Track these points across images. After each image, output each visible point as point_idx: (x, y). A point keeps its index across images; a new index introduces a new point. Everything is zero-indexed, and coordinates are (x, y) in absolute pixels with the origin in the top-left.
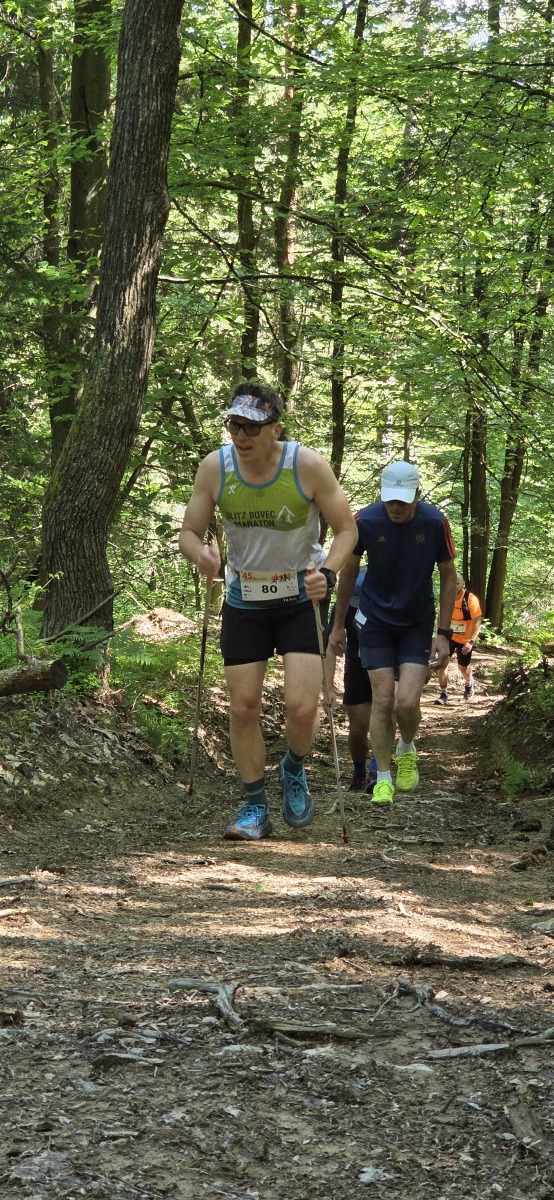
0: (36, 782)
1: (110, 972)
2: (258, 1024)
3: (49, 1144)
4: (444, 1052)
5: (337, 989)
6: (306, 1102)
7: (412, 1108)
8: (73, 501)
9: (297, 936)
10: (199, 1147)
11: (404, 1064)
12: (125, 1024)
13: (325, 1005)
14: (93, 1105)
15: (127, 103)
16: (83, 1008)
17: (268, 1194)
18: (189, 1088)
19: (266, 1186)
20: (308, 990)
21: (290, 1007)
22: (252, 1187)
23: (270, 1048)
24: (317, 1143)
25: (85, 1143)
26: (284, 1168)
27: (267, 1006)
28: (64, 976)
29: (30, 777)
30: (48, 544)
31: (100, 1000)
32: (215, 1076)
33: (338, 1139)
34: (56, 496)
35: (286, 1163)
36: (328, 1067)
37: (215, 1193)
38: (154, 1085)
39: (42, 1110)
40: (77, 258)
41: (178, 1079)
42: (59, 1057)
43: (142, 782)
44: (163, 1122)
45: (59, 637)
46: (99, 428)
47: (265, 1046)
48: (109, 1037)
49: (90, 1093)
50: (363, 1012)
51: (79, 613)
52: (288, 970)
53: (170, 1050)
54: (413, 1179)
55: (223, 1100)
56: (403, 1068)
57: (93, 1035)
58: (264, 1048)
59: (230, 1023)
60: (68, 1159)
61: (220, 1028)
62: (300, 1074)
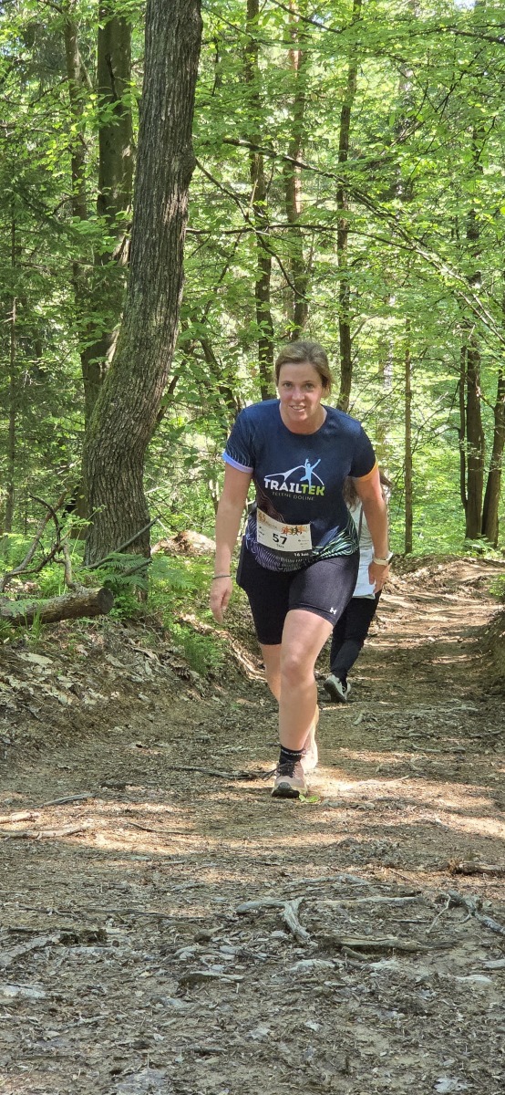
0: (87, 701)
1: (178, 887)
2: (327, 940)
3: (147, 1061)
4: (500, 963)
5: (392, 902)
6: (379, 1014)
7: (475, 1018)
8: (111, 439)
9: (344, 847)
10: (285, 1062)
11: (462, 974)
12: (201, 940)
13: (383, 917)
14: (183, 1022)
15: (154, 72)
16: (159, 923)
18: (269, 1003)
20: (365, 902)
21: (351, 920)
23: (340, 962)
24: (393, 1055)
25: (180, 1059)
26: (365, 1080)
27: (329, 919)
28: (137, 891)
29: (81, 697)
30: (89, 478)
31: (171, 915)
32: (293, 991)
33: (413, 1051)
34: (95, 435)
35: (366, 1075)
36: (394, 980)
38: (237, 1001)
39: (137, 1028)
40: (106, 212)
41: (258, 995)
42: (147, 974)
43: (182, 697)
44: (251, 1038)
45: (103, 563)
46: (134, 371)
47: (335, 960)
48: (190, 955)
49: (179, 1010)
50: (419, 923)
51: (119, 542)
52: (342, 882)
53: (248, 966)
54: (486, 1088)
55: (303, 1015)
56: (464, 979)
57: (174, 952)
58: (334, 963)
59: (298, 937)
60: (166, 1076)
61: (290, 943)
62: (370, 988)
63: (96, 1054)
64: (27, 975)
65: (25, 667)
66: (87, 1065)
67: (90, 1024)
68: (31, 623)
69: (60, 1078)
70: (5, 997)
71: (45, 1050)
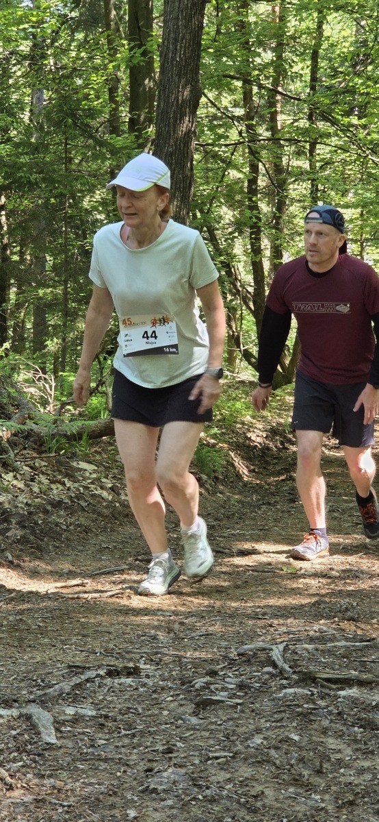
0: (123, 497)
1: (193, 634)
2: (305, 674)
3: (172, 763)
5: (353, 646)
6: (344, 729)
9: (317, 606)
10: (275, 764)
12: (210, 673)
13: (347, 658)
14: (198, 734)
15: (170, 24)
16: (179, 661)
17: (327, 797)
18: (263, 721)
19: (325, 792)
20: (333, 646)
21: (322, 659)
22: (315, 792)
23: (315, 691)
24: (355, 759)
25: (197, 762)
26: (335, 778)
27: (306, 659)
28: (162, 638)
29: (119, 494)
31: (188, 655)
32: (280, 712)
33: (370, 757)
35: (335, 774)
36: (356, 704)
37: (290, 797)
38: (238, 719)
39: (164, 738)
40: (135, 131)
41: (254, 714)
42: (171, 698)
44: (249, 746)
47: (311, 689)
48: (203, 684)
49: (195, 725)
50: (374, 662)
52: (316, 631)
53: (246, 693)
55: (288, 729)
57: (191, 682)
58: (310, 691)
59: (283, 672)
60: (186, 773)
61: (277, 676)
62: (338, 710)
63: (134, 757)
64: (82, 699)
65: (76, 472)
66: (128, 765)
67: (129, 734)
68: (80, 439)
69: (108, 775)
70: (66, 715)
71: (96, 754)
